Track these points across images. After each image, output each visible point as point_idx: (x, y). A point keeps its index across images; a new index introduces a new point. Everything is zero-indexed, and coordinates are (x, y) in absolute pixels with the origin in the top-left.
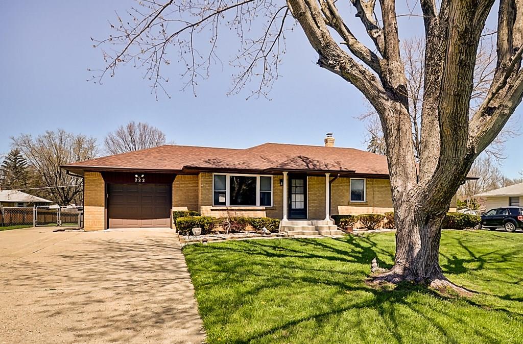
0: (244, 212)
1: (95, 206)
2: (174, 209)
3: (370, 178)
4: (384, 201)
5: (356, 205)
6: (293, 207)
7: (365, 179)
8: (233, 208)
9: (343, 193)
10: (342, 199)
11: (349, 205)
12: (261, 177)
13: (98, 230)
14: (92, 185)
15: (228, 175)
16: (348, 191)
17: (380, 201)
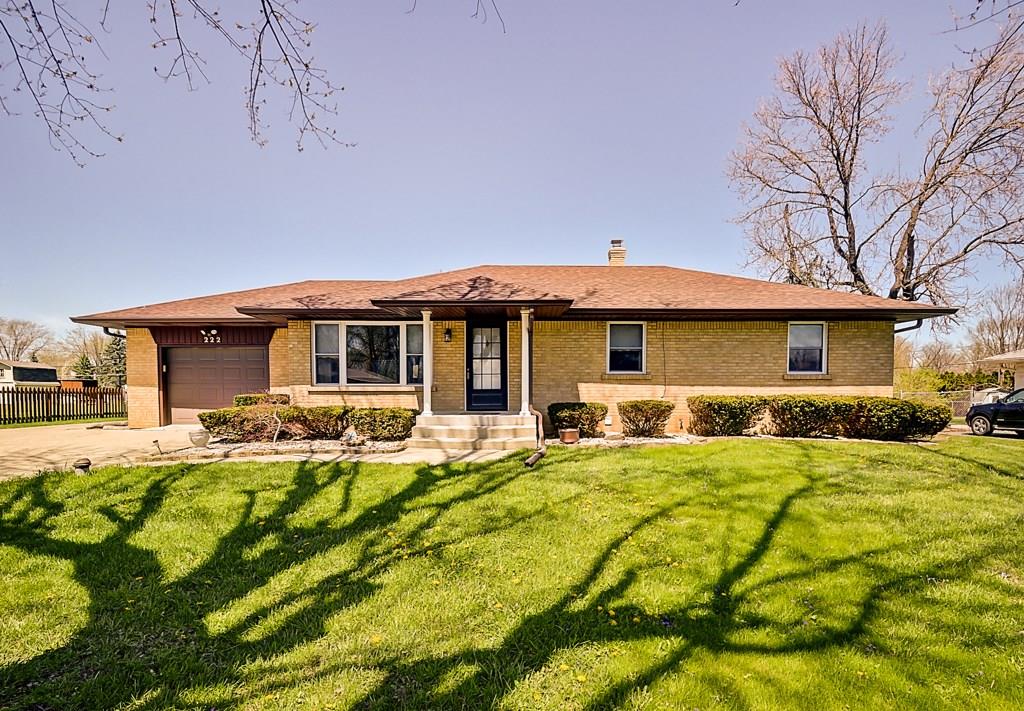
0: (373, 397)
1: (143, 386)
2: (274, 390)
3: (656, 320)
4: (690, 371)
5: (620, 381)
6: (477, 386)
7: (644, 324)
8: (351, 389)
9: (590, 356)
10: (589, 368)
11: (603, 380)
12: (407, 326)
13: (149, 427)
14: (137, 350)
15: (343, 325)
16: (602, 350)
17: (682, 371)
